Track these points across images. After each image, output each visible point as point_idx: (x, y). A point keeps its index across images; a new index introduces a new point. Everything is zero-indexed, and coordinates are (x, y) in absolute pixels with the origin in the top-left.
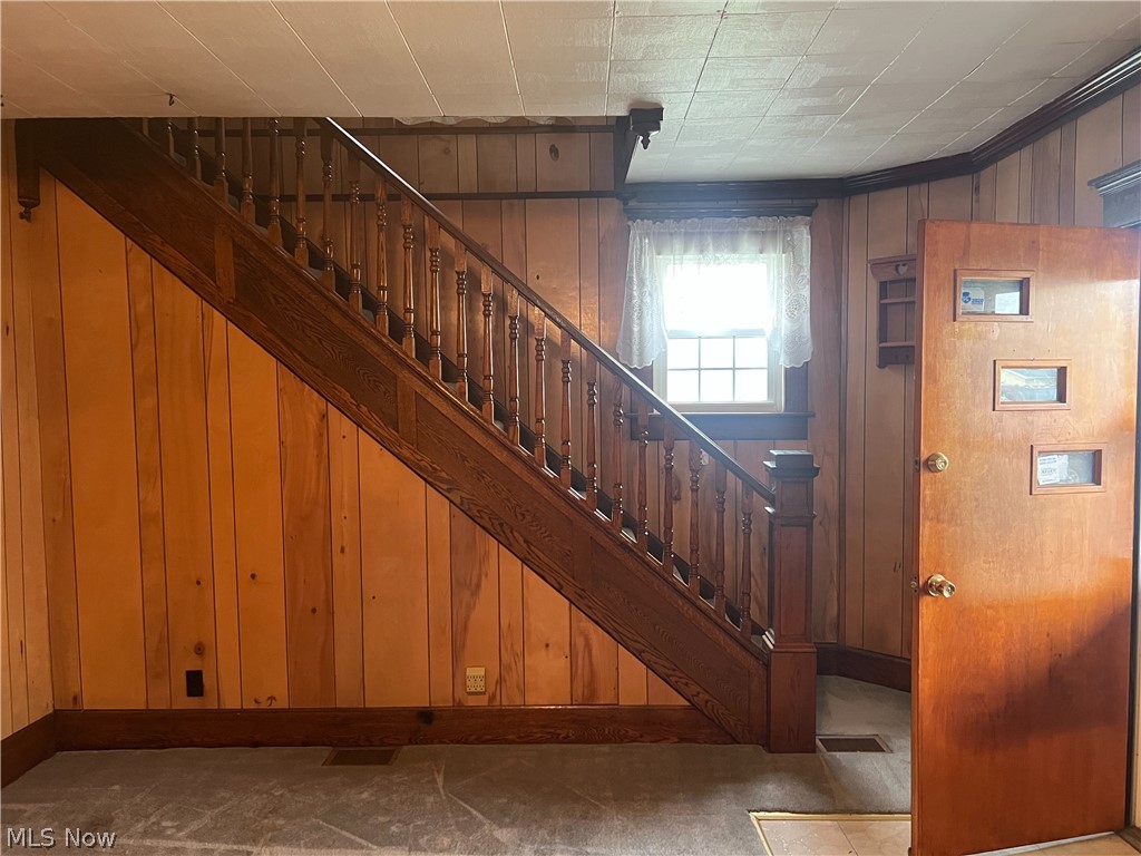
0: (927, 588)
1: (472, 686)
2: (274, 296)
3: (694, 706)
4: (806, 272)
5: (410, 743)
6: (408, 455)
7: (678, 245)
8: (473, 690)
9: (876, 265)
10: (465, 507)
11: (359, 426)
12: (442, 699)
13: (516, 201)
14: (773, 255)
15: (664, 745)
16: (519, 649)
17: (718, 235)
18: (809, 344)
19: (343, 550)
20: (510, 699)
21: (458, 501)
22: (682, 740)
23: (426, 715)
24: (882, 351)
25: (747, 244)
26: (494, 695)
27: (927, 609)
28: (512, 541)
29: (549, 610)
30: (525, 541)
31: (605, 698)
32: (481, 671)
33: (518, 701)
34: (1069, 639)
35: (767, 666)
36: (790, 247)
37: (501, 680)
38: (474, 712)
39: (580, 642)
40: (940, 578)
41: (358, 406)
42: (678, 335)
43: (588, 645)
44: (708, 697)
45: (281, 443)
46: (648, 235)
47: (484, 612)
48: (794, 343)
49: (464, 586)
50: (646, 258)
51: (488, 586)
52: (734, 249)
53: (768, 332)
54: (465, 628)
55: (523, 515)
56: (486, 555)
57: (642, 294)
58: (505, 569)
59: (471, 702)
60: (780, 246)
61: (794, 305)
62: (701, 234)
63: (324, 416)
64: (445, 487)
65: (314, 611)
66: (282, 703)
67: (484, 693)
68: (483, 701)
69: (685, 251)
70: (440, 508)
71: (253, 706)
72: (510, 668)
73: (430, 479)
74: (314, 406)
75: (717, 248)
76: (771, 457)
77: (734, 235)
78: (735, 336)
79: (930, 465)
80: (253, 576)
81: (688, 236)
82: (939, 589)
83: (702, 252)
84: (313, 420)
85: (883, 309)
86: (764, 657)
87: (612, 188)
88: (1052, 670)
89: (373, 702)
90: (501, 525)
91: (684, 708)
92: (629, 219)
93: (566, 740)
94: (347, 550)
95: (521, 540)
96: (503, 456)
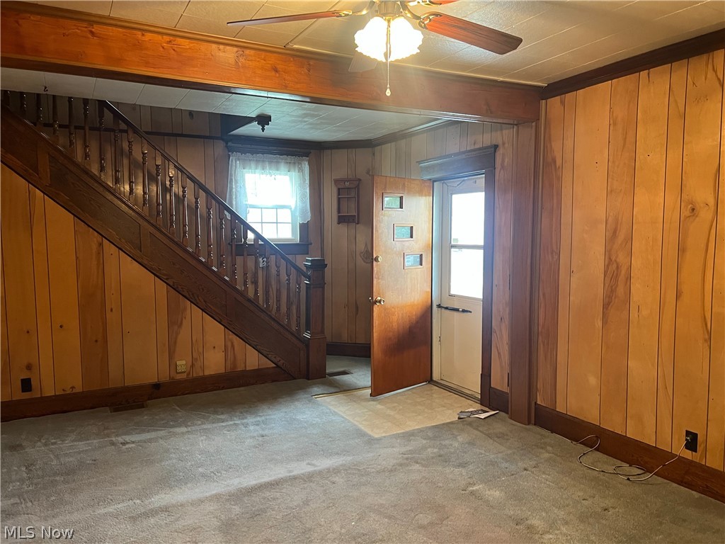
0: (376, 302)
1: (179, 369)
2: (73, 184)
3: (278, 366)
4: (308, 182)
5: (149, 399)
6: (146, 263)
7: (253, 165)
8: (180, 371)
9: (337, 181)
10: (175, 287)
11: (120, 249)
12: (164, 378)
13: (172, 137)
14: (294, 173)
15: (267, 384)
16: (201, 350)
17: (270, 162)
18: (309, 213)
19: (112, 310)
20: (198, 373)
21: (171, 284)
22: (273, 381)
23: (157, 386)
24: (339, 217)
25: (283, 167)
26: (189, 373)
27: (376, 308)
28: (198, 301)
29: (215, 332)
30: (205, 301)
31: (240, 368)
32: (184, 362)
33: (201, 374)
34: (414, 317)
35: (307, 346)
36: (301, 170)
37: (193, 365)
38: (180, 382)
39: (229, 344)
40: (379, 298)
41: (120, 239)
42: (253, 207)
43: (233, 346)
44: (283, 361)
45: (77, 258)
46: (239, 160)
47: (184, 335)
48: (303, 212)
49: (174, 322)
50: (238, 170)
51: (186, 323)
52: (277, 170)
53: (293, 207)
54: (175, 343)
55: (203, 289)
56: (185, 309)
57: (236, 187)
58: (194, 315)
59: (178, 377)
60: (297, 170)
61: (303, 196)
62: (263, 161)
63: (101, 244)
64: (165, 277)
65: (96, 341)
66: (79, 389)
67: (185, 372)
68: (184, 376)
69: (256, 169)
70: (162, 287)
71: (62, 393)
72: (197, 359)
73: (158, 274)
74: (95, 239)
75: (270, 169)
76: (307, 261)
77: (278, 162)
78: (277, 207)
79: (376, 259)
80: (61, 326)
81: (257, 161)
82: (380, 302)
83: (263, 169)
84: (94, 247)
85: (339, 200)
86: (306, 343)
87: (220, 136)
88: (410, 328)
89: (128, 383)
90: (193, 294)
91: (274, 367)
92: (229, 151)
93: (223, 388)
94: (114, 310)
95: (202, 301)
96: (193, 262)
